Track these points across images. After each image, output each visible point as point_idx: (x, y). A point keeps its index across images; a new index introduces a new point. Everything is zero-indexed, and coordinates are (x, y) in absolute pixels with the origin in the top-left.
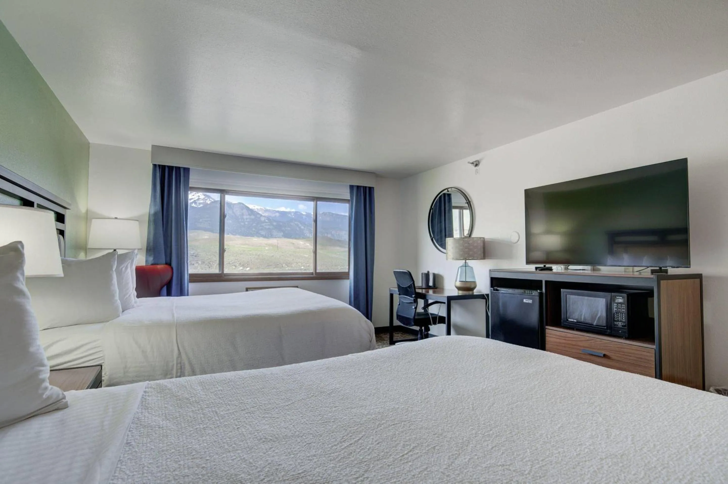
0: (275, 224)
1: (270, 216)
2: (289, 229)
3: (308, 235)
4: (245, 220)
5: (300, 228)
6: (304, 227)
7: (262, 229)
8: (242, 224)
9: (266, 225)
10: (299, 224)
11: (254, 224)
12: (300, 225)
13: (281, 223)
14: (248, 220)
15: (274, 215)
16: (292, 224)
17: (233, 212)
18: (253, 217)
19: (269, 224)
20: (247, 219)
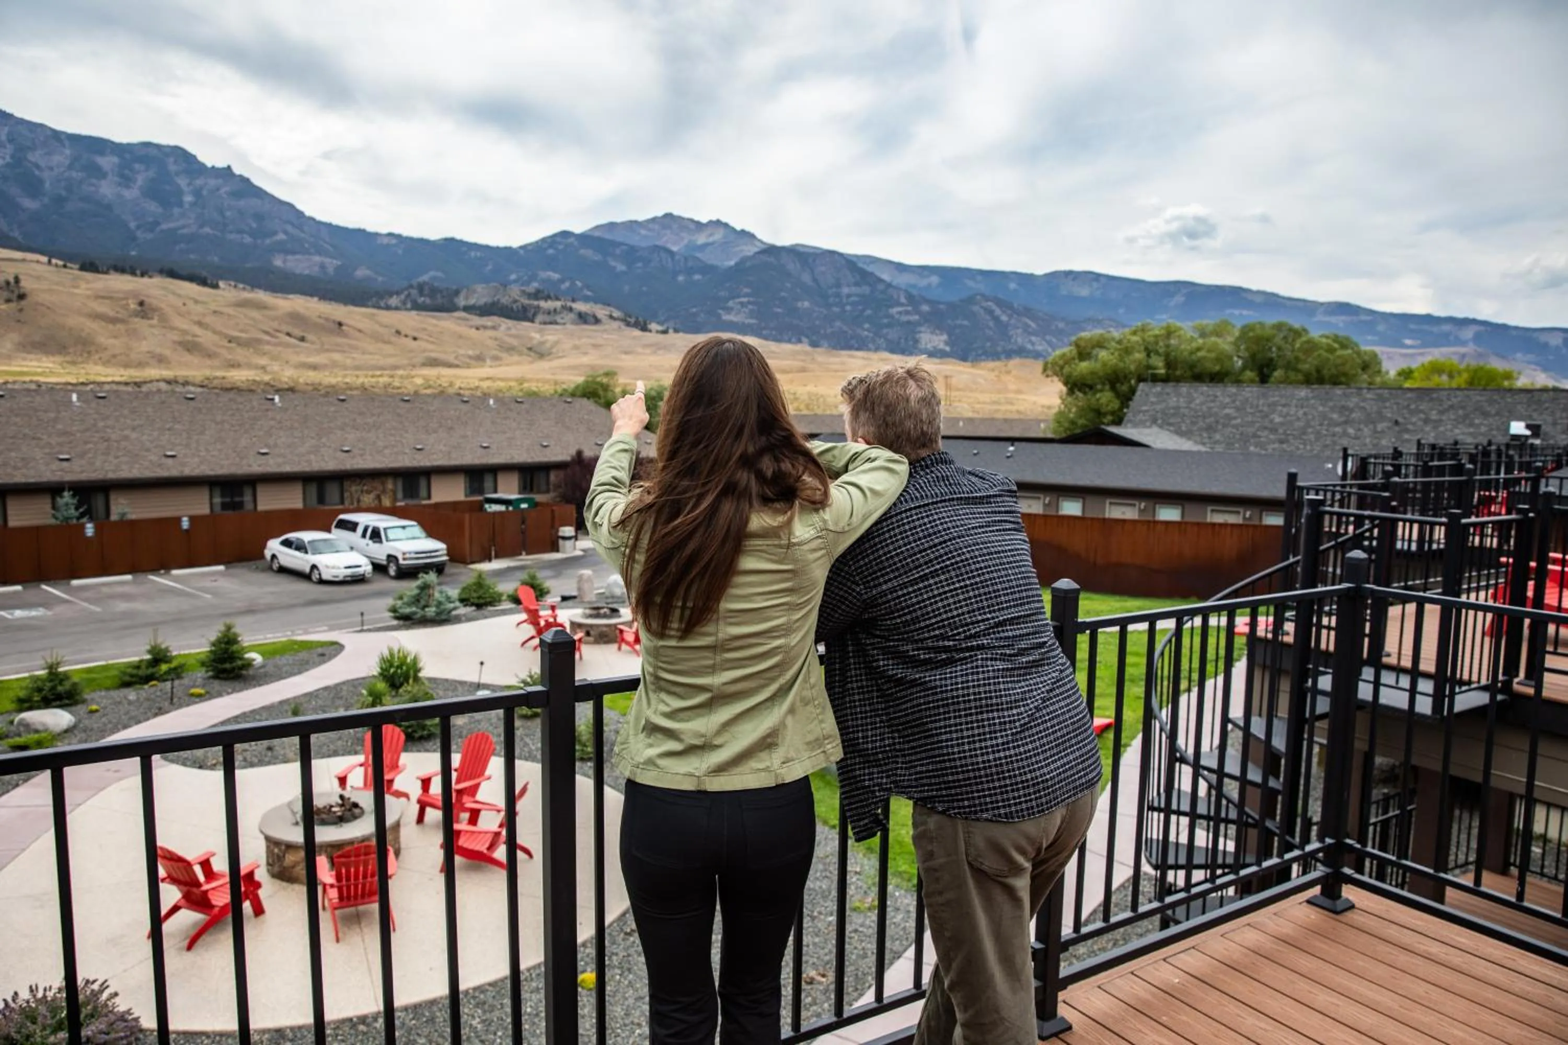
0: (925, 308)
1: (914, 286)
2: (966, 323)
3: (1019, 340)
4: (844, 300)
5: (996, 319)
6: (1010, 316)
7: (889, 326)
8: (836, 309)
9: (900, 313)
10: (994, 307)
11: (869, 312)
12: (998, 312)
13: (942, 306)
14: (853, 299)
15: (923, 283)
16: (976, 308)
17: (815, 280)
18: (866, 290)
19: (910, 308)
20: (849, 296)
